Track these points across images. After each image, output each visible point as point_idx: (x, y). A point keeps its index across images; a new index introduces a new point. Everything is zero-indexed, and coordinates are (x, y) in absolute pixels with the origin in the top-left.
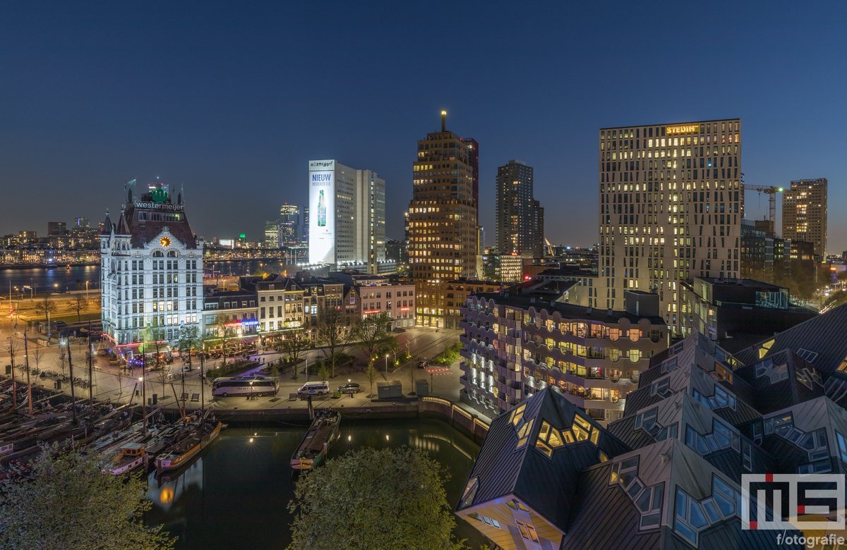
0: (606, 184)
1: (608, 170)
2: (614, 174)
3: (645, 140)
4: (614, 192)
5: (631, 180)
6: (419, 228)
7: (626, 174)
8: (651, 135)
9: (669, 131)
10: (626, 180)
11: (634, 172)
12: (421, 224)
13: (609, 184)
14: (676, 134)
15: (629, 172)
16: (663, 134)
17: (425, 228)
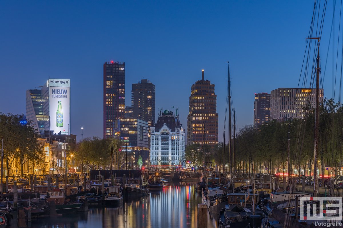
0: (282, 109)
1: (283, 104)
2: (285, 106)
3: (295, 94)
4: (284, 112)
5: (290, 109)
6: (198, 127)
7: (289, 106)
8: (297, 92)
9: (303, 91)
10: (289, 109)
11: (291, 105)
12: (199, 125)
13: (283, 110)
14: (305, 92)
15: (290, 105)
16: (301, 92)
17: (201, 127)
